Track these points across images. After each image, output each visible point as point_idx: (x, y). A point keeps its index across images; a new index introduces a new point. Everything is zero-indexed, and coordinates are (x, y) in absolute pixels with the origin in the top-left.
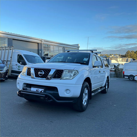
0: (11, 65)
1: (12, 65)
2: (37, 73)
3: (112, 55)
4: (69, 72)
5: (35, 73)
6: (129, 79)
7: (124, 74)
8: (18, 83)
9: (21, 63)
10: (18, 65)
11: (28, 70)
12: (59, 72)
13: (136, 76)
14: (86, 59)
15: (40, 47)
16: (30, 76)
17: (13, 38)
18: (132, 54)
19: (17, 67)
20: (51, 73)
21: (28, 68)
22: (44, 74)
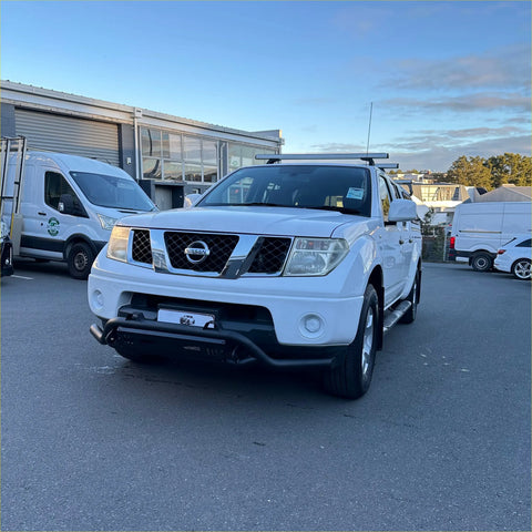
0: (19, 215)
1: (24, 217)
2: (178, 251)
3: (399, 175)
4: (310, 247)
5: (169, 250)
6: (471, 267)
7: (452, 246)
8: (98, 292)
9: (62, 206)
10: (48, 217)
11: (135, 239)
12: (271, 248)
13: (501, 253)
14: (356, 194)
15: (126, 140)
16: (150, 262)
17: (17, 104)
18: (475, 171)
19: (46, 223)
20: (241, 251)
21: (136, 231)
22: (208, 256)
